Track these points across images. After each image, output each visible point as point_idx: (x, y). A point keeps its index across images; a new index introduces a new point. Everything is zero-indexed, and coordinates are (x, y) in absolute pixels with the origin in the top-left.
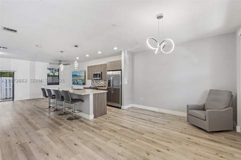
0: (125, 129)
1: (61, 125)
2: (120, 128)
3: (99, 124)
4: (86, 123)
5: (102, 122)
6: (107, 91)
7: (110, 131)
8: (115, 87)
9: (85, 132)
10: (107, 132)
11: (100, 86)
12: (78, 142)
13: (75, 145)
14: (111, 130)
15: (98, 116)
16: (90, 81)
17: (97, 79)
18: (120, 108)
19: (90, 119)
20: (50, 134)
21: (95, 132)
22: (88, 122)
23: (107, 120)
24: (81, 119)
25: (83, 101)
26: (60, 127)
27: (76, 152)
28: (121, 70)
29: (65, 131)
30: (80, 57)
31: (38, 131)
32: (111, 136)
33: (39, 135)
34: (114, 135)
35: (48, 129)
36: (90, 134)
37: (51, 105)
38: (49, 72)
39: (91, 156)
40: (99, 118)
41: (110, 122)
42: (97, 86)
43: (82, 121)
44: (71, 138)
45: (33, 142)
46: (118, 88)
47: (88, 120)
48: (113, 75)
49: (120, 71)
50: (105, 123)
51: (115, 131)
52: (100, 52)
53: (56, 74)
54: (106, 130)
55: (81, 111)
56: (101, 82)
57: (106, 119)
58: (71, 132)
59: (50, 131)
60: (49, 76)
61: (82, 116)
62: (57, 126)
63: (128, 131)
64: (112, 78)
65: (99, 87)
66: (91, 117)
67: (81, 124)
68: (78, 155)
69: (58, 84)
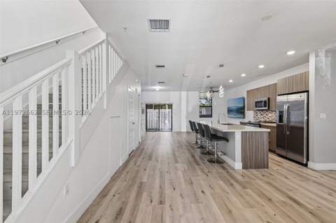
0: (295, 205)
1: (198, 165)
2: (282, 198)
3: (247, 179)
4: (228, 172)
5: (253, 177)
6: (269, 130)
7: (259, 196)
8: (292, 124)
9: (221, 182)
10: (253, 194)
11: (268, 120)
12: (208, 191)
13: (203, 192)
14: (262, 195)
15: (251, 168)
16: (252, 112)
17: (262, 110)
18: (306, 165)
19: (236, 168)
20: (185, 170)
21: (234, 188)
22: (231, 171)
23: (264, 178)
24: (224, 165)
25: (228, 141)
26: (197, 167)
27: (200, 200)
28: (308, 91)
29: (199, 172)
30: (234, 80)
31: (177, 165)
32: (258, 203)
33: (176, 168)
34: (264, 204)
35: (185, 165)
36: (226, 187)
39: (214, 214)
40: (251, 170)
41: (269, 183)
42: (263, 120)
43: (224, 168)
44: (202, 182)
45: (170, 173)
46: (300, 125)
47: (233, 169)
48: (288, 102)
49: (306, 93)
50: (258, 181)
51: (270, 200)
52: (261, 66)
54: (254, 192)
55: (225, 154)
56: (270, 115)
57: (263, 176)
58: (204, 176)
59: (186, 168)
60: (201, 106)
61: (227, 161)
62: (194, 164)
63: (301, 210)
64: (286, 107)
65: (265, 122)
66: (238, 165)
67: (221, 170)
68: (200, 205)
69: (211, 116)
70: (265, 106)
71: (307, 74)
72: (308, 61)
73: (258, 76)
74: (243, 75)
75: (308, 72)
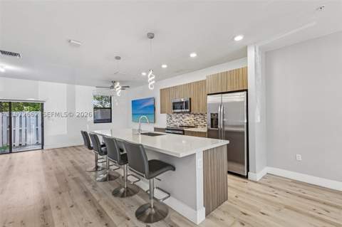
6: (228, 142)
11: (184, 124)
15: (213, 210)
16: (165, 116)
18: (246, 177)
19: (199, 223)
28: (247, 90)
37: (100, 165)
38: (96, 103)
40: (215, 213)
42: (179, 124)
49: (245, 92)
52: (193, 55)
53: (107, 105)
56: (188, 118)
60: (96, 108)
64: (220, 110)
66: (201, 215)
69: (110, 121)
70: (186, 108)
71: (245, 70)
72: (246, 56)
73: (177, 72)
74: (164, 66)
75: (247, 67)
